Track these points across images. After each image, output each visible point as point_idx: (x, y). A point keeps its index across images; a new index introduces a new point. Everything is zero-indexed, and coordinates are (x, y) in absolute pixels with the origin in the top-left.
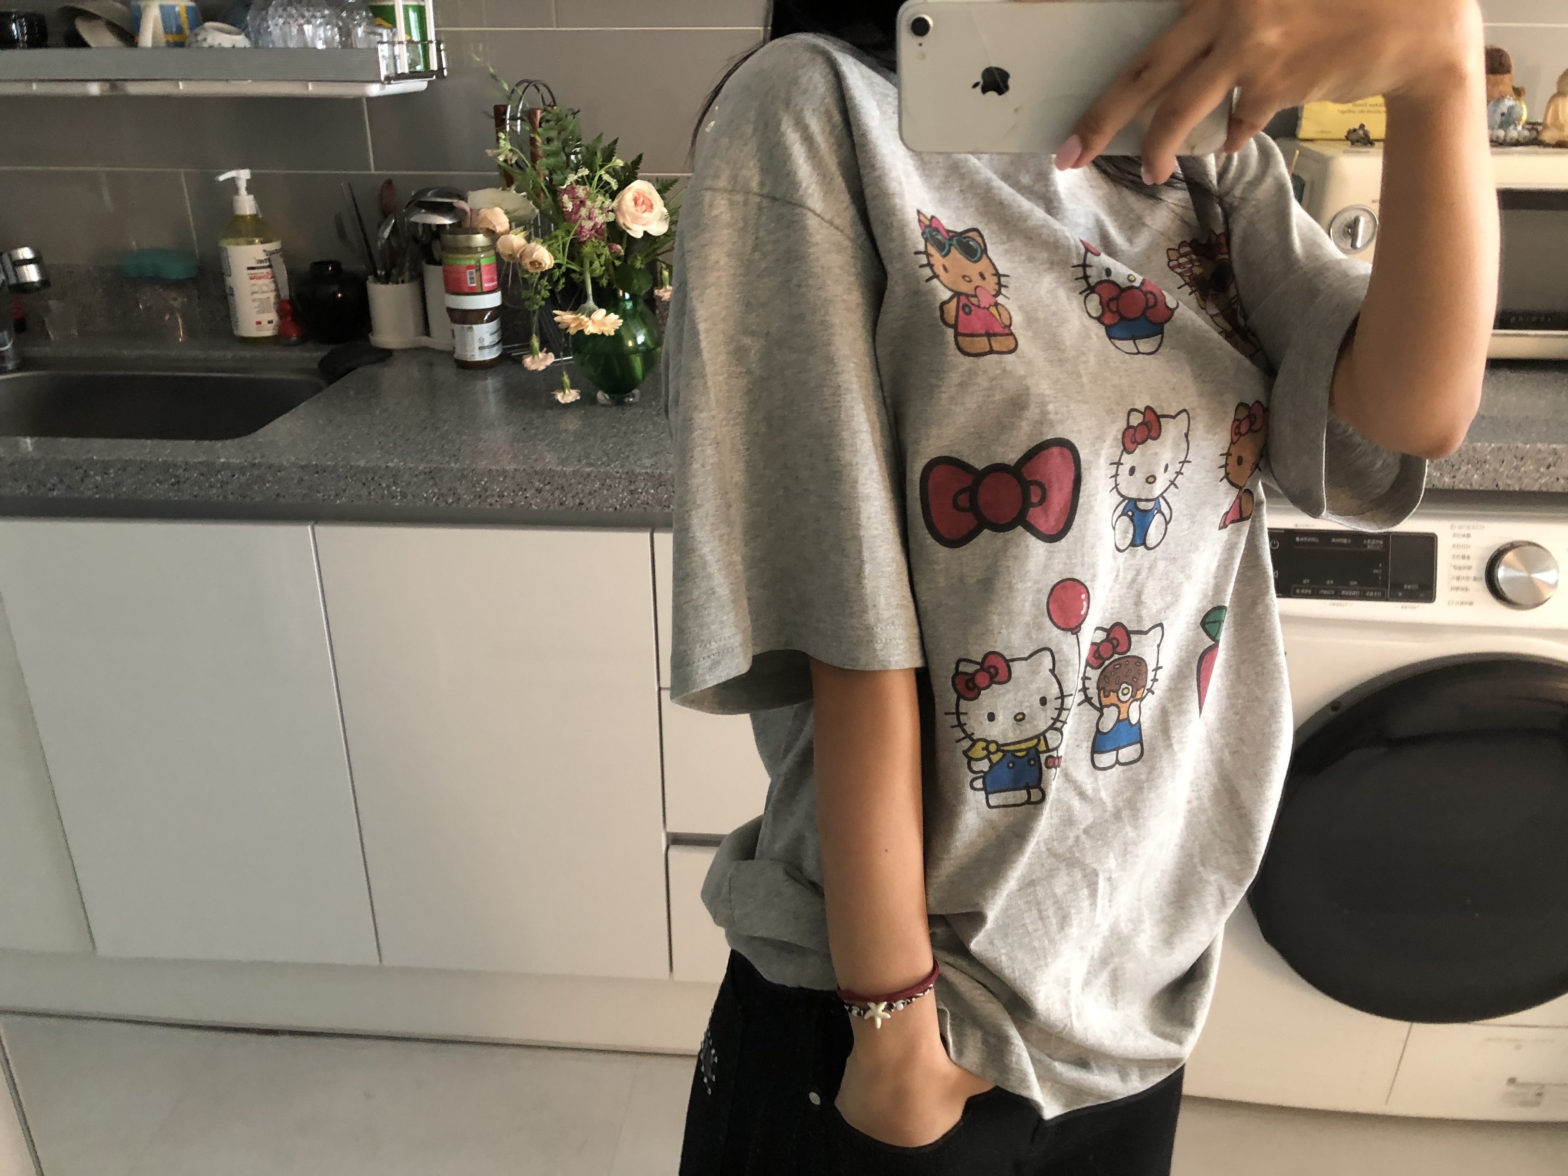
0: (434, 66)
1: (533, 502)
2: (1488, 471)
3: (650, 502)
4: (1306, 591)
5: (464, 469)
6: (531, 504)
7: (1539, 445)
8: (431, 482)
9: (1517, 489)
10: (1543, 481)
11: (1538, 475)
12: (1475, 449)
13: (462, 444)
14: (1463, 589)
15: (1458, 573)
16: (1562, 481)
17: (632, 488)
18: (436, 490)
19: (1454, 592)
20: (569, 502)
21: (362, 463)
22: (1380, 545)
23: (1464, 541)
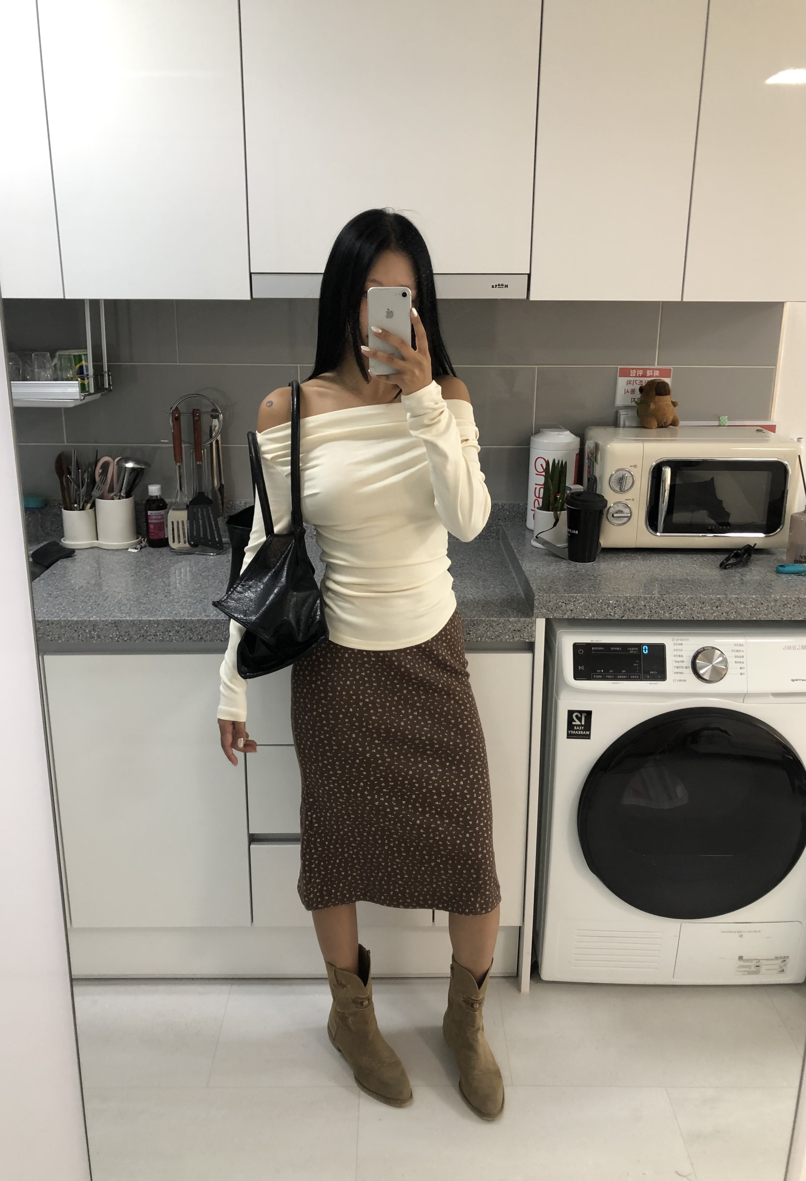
0: (106, 386)
1: (174, 638)
2: (687, 609)
4: (599, 676)
5: (135, 620)
7: (711, 596)
8: (116, 628)
9: (703, 619)
10: (715, 614)
11: (712, 612)
12: (680, 599)
13: (131, 606)
14: (680, 673)
15: (677, 665)
16: (725, 614)
18: (118, 633)
19: (676, 674)
20: (195, 637)
21: (75, 619)
22: (636, 650)
23: (680, 647)
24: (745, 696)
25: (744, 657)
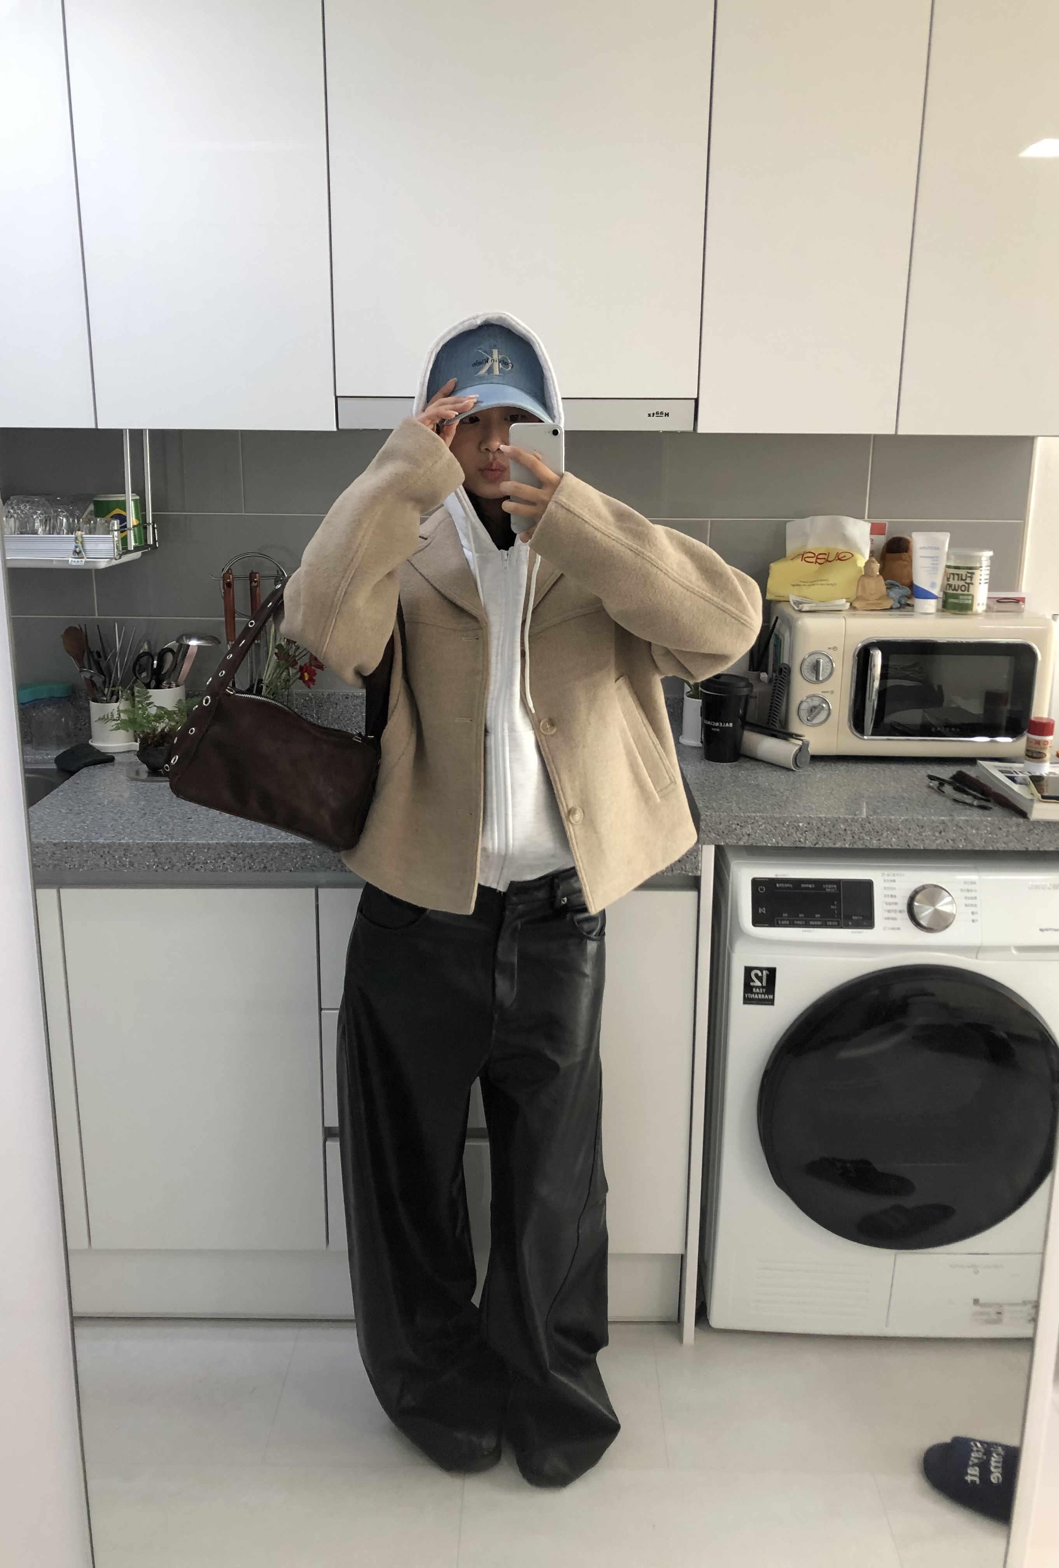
0: (150, 541)
1: (229, 867)
2: (901, 835)
3: (316, 865)
4: (786, 922)
5: (178, 844)
6: (227, 869)
7: (933, 817)
8: (153, 854)
9: (922, 848)
10: (938, 842)
11: (934, 838)
12: (891, 821)
13: (174, 825)
14: (893, 918)
15: (888, 907)
16: (951, 842)
17: (303, 855)
18: (156, 860)
19: (887, 921)
20: (256, 866)
21: (101, 841)
22: (834, 888)
23: (892, 884)
24: (976, 950)
25: (978, 898)
